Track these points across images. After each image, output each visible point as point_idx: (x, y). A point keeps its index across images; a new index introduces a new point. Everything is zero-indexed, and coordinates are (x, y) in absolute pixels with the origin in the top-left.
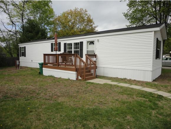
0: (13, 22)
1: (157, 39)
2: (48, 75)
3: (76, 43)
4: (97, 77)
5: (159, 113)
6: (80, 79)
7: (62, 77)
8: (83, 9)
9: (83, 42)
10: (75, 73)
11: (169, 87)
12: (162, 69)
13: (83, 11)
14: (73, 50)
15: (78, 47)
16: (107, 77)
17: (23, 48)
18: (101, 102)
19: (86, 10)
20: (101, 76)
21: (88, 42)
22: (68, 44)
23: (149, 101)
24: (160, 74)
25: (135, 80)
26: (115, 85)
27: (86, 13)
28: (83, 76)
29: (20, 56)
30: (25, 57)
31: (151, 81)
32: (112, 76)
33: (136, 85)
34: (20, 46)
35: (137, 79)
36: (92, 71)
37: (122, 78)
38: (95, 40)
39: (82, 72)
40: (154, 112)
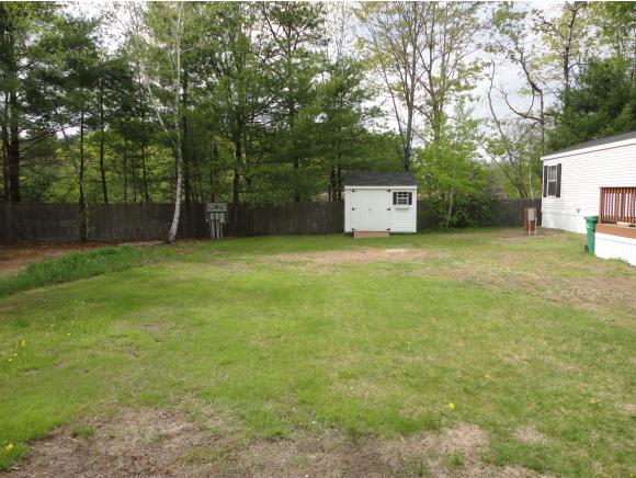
0: (534, 86)
17: (553, 167)
29: (545, 196)
30: (558, 199)
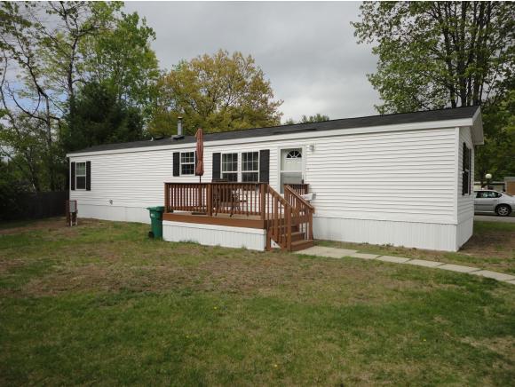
0: (40, 90)
1: (464, 144)
2: (178, 241)
3: (250, 154)
4: (315, 243)
5: (498, 309)
6: (276, 249)
7: (223, 245)
8: (241, 55)
9: (269, 151)
10: (262, 231)
11: (502, 262)
12: (474, 222)
13: (243, 59)
14: (240, 172)
15: (255, 165)
16: (341, 242)
17: (81, 164)
18: (362, 295)
19: (250, 56)
20: (322, 241)
21: (283, 151)
22: (225, 155)
23: (468, 290)
24: (471, 235)
25: (415, 249)
26: (373, 261)
27: (252, 65)
28: (284, 240)
29: (73, 189)
30: (88, 192)
31: (455, 251)
32: (353, 241)
33: (422, 258)
34: (72, 160)
35: (419, 246)
36: (303, 227)
37: (380, 244)
38: (303, 147)
39: (283, 229)
40: (486, 309)
